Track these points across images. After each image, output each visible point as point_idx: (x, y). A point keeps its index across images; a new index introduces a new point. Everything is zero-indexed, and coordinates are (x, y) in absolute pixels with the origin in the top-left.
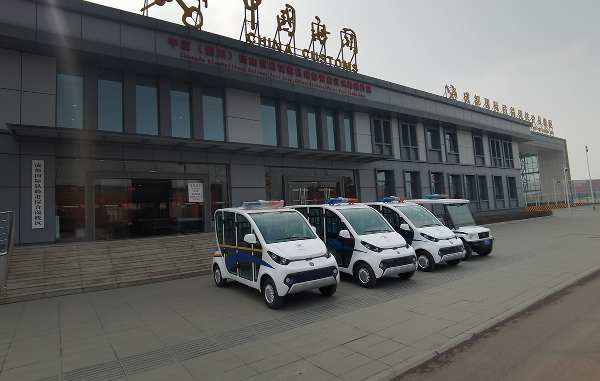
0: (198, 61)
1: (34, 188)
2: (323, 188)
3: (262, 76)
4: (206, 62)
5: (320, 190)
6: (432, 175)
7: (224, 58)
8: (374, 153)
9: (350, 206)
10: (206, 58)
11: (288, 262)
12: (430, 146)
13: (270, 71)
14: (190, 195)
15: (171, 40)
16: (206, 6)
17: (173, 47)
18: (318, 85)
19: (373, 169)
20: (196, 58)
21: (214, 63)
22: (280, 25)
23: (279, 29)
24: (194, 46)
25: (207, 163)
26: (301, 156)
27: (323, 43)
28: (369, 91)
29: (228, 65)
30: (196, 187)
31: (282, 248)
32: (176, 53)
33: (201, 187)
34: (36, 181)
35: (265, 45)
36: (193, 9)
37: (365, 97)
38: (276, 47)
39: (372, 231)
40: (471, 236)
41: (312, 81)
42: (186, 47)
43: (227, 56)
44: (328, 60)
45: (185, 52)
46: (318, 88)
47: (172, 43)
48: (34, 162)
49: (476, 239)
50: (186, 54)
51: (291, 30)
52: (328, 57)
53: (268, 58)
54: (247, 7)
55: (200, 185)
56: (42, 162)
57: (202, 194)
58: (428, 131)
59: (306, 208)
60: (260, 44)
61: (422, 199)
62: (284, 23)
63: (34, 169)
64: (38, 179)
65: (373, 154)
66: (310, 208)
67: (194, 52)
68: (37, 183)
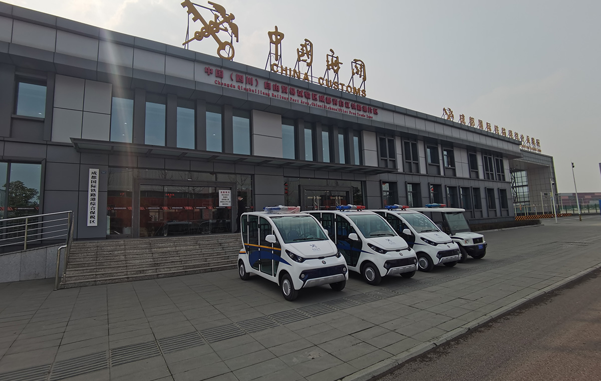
0: (230, 88)
1: (90, 192)
2: (334, 196)
3: (284, 100)
4: (236, 88)
5: (331, 198)
6: (431, 186)
7: (252, 85)
8: (380, 166)
9: (358, 212)
10: (236, 84)
11: (303, 260)
12: (429, 161)
13: (290, 96)
14: (220, 200)
15: (208, 69)
16: (237, 41)
17: (208, 75)
18: (331, 107)
19: (379, 180)
20: (228, 85)
21: (243, 89)
22: (299, 56)
23: (299, 60)
24: (226, 74)
25: (235, 174)
26: (316, 167)
27: (336, 72)
28: (376, 113)
29: (255, 91)
30: (225, 193)
31: (298, 248)
32: (211, 80)
33: (230, 194)
34: (92, 186)
35: (286, 74)
36: (226, 43)
37: (372, 118)
38: (296, 76)
39: (378, 235)
40: (466, 241)
41: (326, 105)
42: (220, 75)
43: (254, 83)
44: (340, 87)
45: (219, 79)
46: (331, 110)
47: (208, 72)
48: (91, 170)
49: (471, 244)
50: (220, 81)
51: (309, 61)
52: (340, 84)
53: (289, 84)
54: (272, 42)
55: (229, 192)
56: (97, 171)
57: (230, 200)
58: (428, 148)
59: (320, 213)
60: (282, 73)
61: (422, 207)
62: (303, 55)
63: (90, 176)
64: (94, 184)
65: (378, 167)
66: (323, 213)
67: (226, 80)
68: (93, 188)
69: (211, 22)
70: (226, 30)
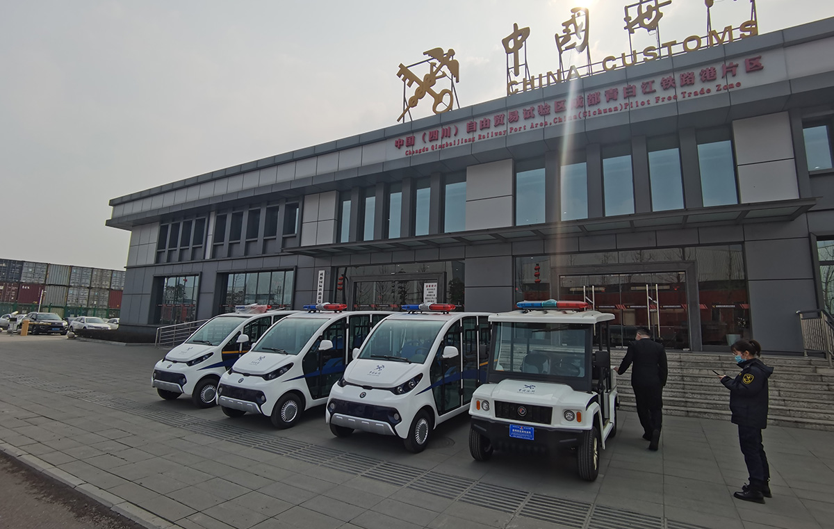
0: (422, 153)
1: (318, 292)
4: (430, 150)
7: (450, 137)
10: (429, 145)
13: (510, 126)
14: (425, 296)
17: (399, 148)
18: (603, 109)
21: (438, 147)
22: (559, 46)
24: (418, 137)
28: (755, 67)
29: (453, 143)
30: (431, 287)
32: (402, 153)
33: (436, 288)
34: (319, 286)
35: (533, 87)
36: (445, 92)
37: (739, 84)
41: (588, 109)
42: (411, 143)
43: (453, 132)
44: (663, 52)
46: (608, 113)
47: (399, 144)
48: (320, 272)
50: (411, 150)
51: (581, 42)
54: (508, 51)
55: (435, 285)
56: (323, 272)
57: (436, 296)
62: (567, 39)
63: (319, 277)
64: (321, 284)
67: (419, 145)
69: (427, 77)
70: (444, 75)
